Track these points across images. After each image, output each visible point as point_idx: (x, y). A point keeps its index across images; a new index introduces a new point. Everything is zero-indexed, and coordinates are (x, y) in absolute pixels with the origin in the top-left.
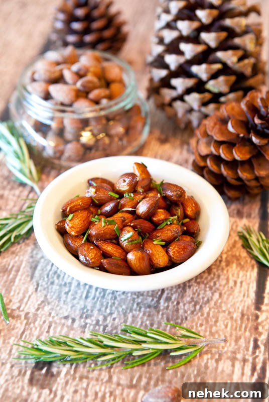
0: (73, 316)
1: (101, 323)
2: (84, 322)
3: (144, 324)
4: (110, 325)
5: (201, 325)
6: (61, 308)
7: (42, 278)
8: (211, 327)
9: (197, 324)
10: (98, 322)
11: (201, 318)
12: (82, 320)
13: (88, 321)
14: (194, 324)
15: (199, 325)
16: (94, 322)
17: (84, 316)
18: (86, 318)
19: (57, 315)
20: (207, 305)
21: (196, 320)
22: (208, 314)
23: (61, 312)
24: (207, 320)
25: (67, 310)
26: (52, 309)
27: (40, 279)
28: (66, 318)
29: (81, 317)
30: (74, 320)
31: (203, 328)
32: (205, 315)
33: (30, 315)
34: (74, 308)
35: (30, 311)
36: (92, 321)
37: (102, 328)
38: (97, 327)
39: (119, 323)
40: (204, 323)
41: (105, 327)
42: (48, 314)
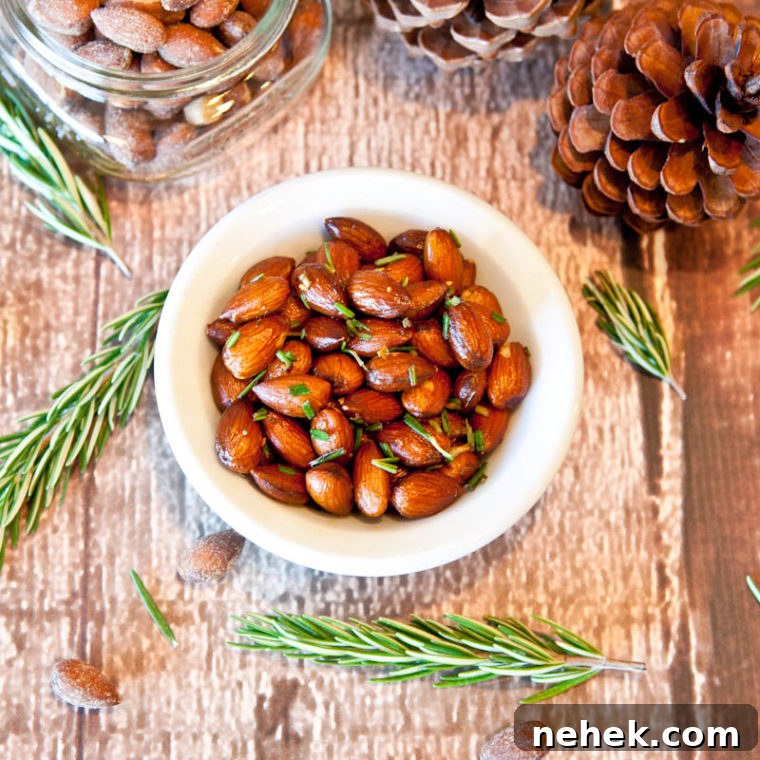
0: (296, 592)
1: (356, 595)
2: (323, 600)
3: (442, 580)
4: (375, 597)
5: (553, 556)
6: (267, 576)
7: (205, 509)
8: (573, 557)
9: (544, 557)
10: (349, 592)
11: (550, 538)
12: (318, 597)
13: (330, 596)
14: (539, 556)
15: (548, 557)
16: (343, 597)
17: (319, 585)
18: (324, 589)
19: (264, 596)
20: (556, 503)
21: (541, 544)
22: (561, 525)
23: (269, 585)
24: (560, 539)
25: (280, 580)
26: (249, 583)
27: (201, 512)
28: (284, 598)
29: (314, 590)
30: (301, 601)
31: (558, 561)
32: (556, 530)
33: (210, 607)
34: (292, 571)
35: (206, 599)
36: (338, 595)
37: (361, 606)
38: (352, 608)
39: (393, 589)
40: (558, 550)
41: (368, 602)
42: (244, 597)
